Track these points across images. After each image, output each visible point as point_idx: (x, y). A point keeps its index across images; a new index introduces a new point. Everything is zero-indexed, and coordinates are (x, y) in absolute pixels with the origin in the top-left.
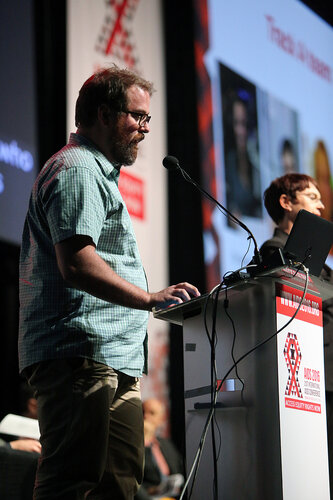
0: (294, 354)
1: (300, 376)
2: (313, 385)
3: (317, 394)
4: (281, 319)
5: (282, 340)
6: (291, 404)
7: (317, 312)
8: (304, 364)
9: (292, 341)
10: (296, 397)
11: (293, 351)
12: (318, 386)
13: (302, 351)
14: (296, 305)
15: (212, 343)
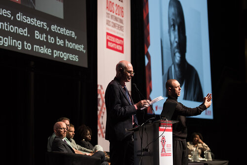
0: (164, 141)
1: (165, 147)
3: (170, 151)
4: (160, 133)
5: (160, 139)
6: (163, 155)
7: (171, 128)
8: (166, 143)
10: (164, 153)
13: (166, 140)
14: (165, 128)
15: (142, 139)
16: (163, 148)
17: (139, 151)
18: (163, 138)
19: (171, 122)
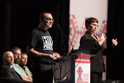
1: (82, 76)
2: (86, 78)
3: (88, 79)
5: (76, 69)
7: (88, 60)
9: (80, 68)
10: (81, 81)
11: (80, 71)
12: (88, 78)
13: (83, 70)
15: (61, 69)
16: (80, 77)
17: (58, 79)
18: (80, 69)
19: (89, 56)
